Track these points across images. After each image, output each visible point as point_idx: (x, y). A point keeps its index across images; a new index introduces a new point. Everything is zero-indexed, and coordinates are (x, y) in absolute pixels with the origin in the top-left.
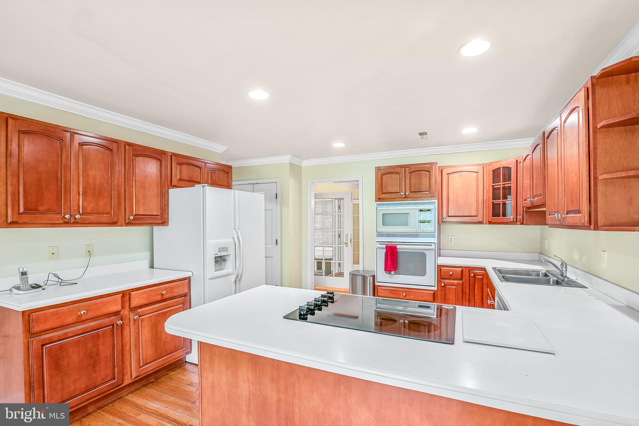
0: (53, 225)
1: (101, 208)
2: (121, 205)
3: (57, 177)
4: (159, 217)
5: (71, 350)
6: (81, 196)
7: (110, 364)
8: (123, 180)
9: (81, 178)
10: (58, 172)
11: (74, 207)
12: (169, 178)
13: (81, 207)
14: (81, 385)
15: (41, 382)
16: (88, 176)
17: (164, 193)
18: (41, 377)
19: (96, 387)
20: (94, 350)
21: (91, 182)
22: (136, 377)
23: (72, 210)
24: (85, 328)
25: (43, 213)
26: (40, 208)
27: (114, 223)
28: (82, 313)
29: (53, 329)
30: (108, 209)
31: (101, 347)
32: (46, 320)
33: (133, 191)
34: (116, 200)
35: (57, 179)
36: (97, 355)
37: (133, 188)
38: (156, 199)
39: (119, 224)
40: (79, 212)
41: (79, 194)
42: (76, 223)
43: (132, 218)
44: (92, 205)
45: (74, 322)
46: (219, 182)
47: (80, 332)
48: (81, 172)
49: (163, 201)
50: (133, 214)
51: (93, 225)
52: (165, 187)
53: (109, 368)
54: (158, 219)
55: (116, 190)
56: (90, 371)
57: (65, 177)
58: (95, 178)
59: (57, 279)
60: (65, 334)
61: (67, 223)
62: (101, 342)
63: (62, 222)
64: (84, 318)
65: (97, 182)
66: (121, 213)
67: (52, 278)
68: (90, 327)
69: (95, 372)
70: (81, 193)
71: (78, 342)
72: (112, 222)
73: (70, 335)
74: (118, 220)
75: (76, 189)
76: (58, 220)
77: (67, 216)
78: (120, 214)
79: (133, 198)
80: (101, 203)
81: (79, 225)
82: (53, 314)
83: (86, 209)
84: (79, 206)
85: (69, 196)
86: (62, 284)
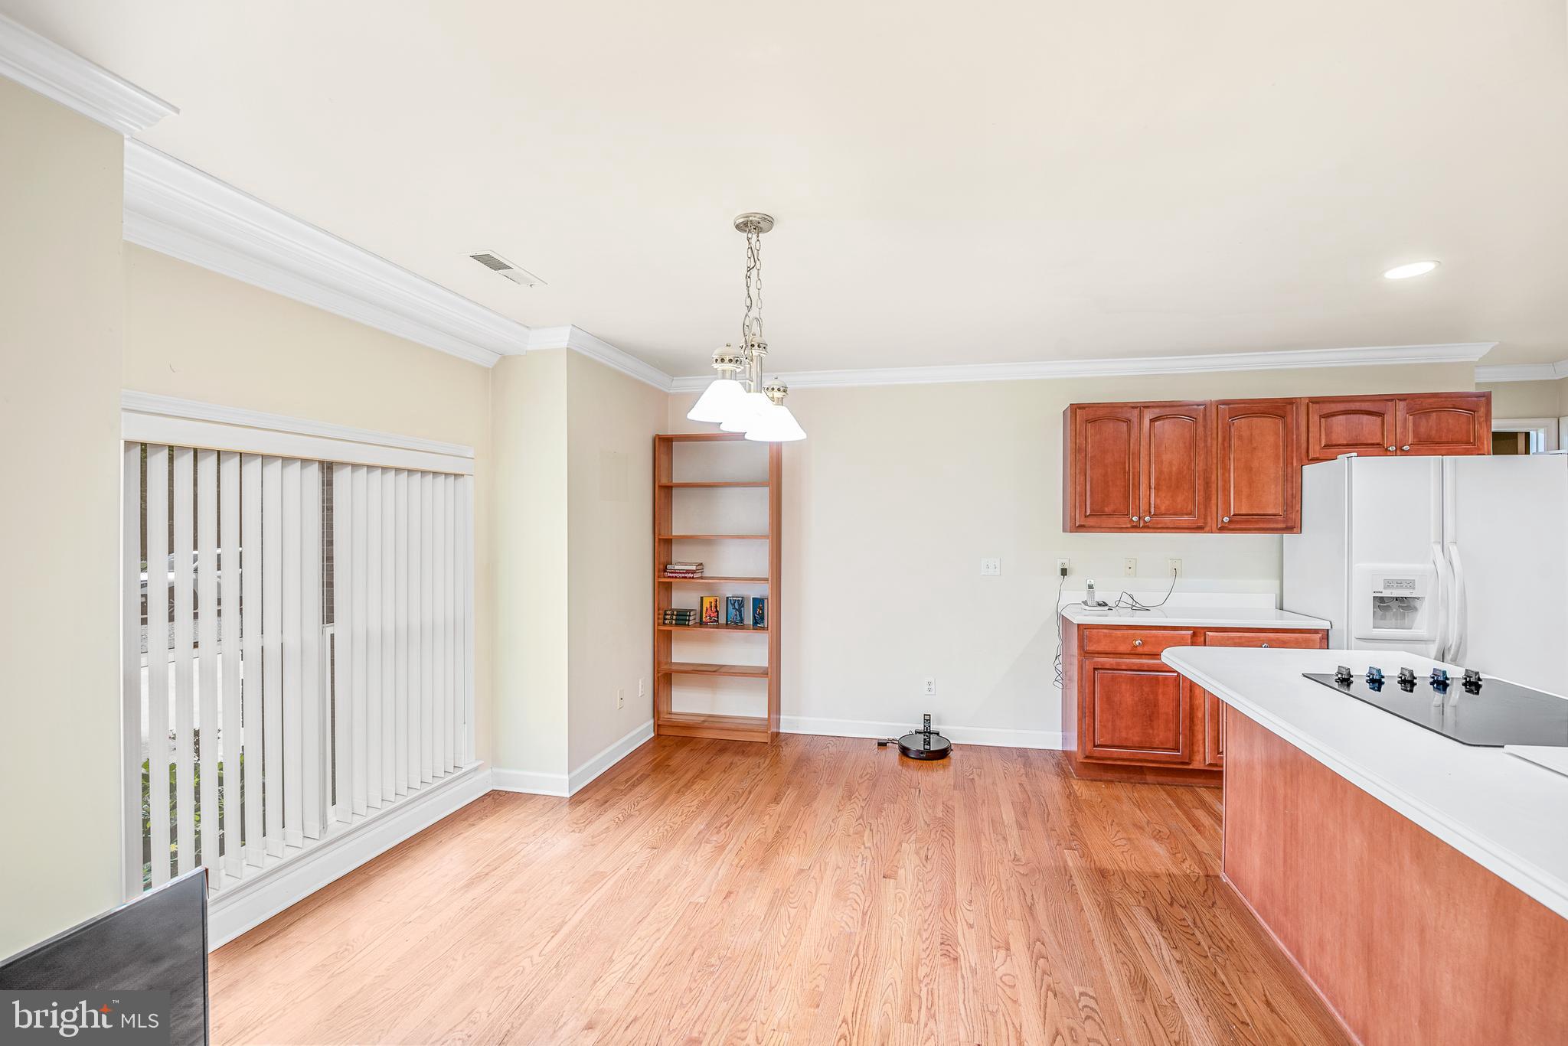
0: (1121, 530)
1: (1179, 506)
2: (1210, 500)
3: (1125, 468)
4: (1280, 518)
5: (1124, 686)
6: (1153, 491)
7: (1172, 726)
8: (1215, 461)
9: (1153, 466)
10: (1125, 463)
11: (1143, 506)
12: (1304, 446)
13: (1153, 506)
14: (1135, 736)
15: (1092, 710)
16: (1162, 462)
17: (1289, 475)
18: (1092, 705)
19: (1153, 749)
20: (1151, 697)
21: (1166, 470)
22: (1210, 765)
23: (1141, 511)
24: (1141, 664)
25: (1109, 515)
26: (1106, 509)
27: (1199, 529)
28: (1137, 643)
29: (1106, 654)
30: (1190, 506)
31: (1160, 697)
32: (1099, 642)
33: (1229, 476)
34: (1202, 493)
35: (1125, 472)
36: (1155, 706)
37: (1230, 471)
38: (1273, 486)
39: (1207, 529)
40: (1150, 512)
41: (1150, 488)
42: (1147, 528)
43: (1226, 519)
44: (1167, 502)
45: (1128, 652)
46: (1440, 437)
47: (1135, 668)
48: (1152, 458)
49: (1289, 489)
50: (1230, 513)
51: (1169, 531)
52: (1292, 464)
53: (1170, 730)
54: (1277, 522)
55: (1202, 478)
56: (1145, 724)
57: (1134, 468)
58: (1171, 464)
59: (1130, 601)
60: (1118, 664)
61: (1135, 528)
62: (1160, 691)
63: (1129, 526)
64: (1140, 650)
65: (1174, 469)
66: (1211, 512)
67: (1126, 598)
68: (1148, 665)
69: (1152, 728)
70: (1153, 487)
71: (1132, 679)
72: (1195, 526)
73: (1124, 667)
74: (1206, 523)
75: (1147, 482)
76: (1125, 523)
77: (1135, 519)
78: (1209, 514)
79: (1230, 487)
80: (1180, 499)
81: (1151, 530)
82: (1105, 635)
83: (1159, 508)
84: (1150, 504)
85: (1137, 491)
86: (1134, 608)
